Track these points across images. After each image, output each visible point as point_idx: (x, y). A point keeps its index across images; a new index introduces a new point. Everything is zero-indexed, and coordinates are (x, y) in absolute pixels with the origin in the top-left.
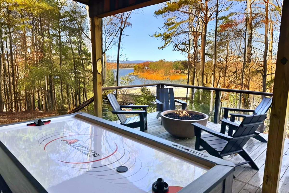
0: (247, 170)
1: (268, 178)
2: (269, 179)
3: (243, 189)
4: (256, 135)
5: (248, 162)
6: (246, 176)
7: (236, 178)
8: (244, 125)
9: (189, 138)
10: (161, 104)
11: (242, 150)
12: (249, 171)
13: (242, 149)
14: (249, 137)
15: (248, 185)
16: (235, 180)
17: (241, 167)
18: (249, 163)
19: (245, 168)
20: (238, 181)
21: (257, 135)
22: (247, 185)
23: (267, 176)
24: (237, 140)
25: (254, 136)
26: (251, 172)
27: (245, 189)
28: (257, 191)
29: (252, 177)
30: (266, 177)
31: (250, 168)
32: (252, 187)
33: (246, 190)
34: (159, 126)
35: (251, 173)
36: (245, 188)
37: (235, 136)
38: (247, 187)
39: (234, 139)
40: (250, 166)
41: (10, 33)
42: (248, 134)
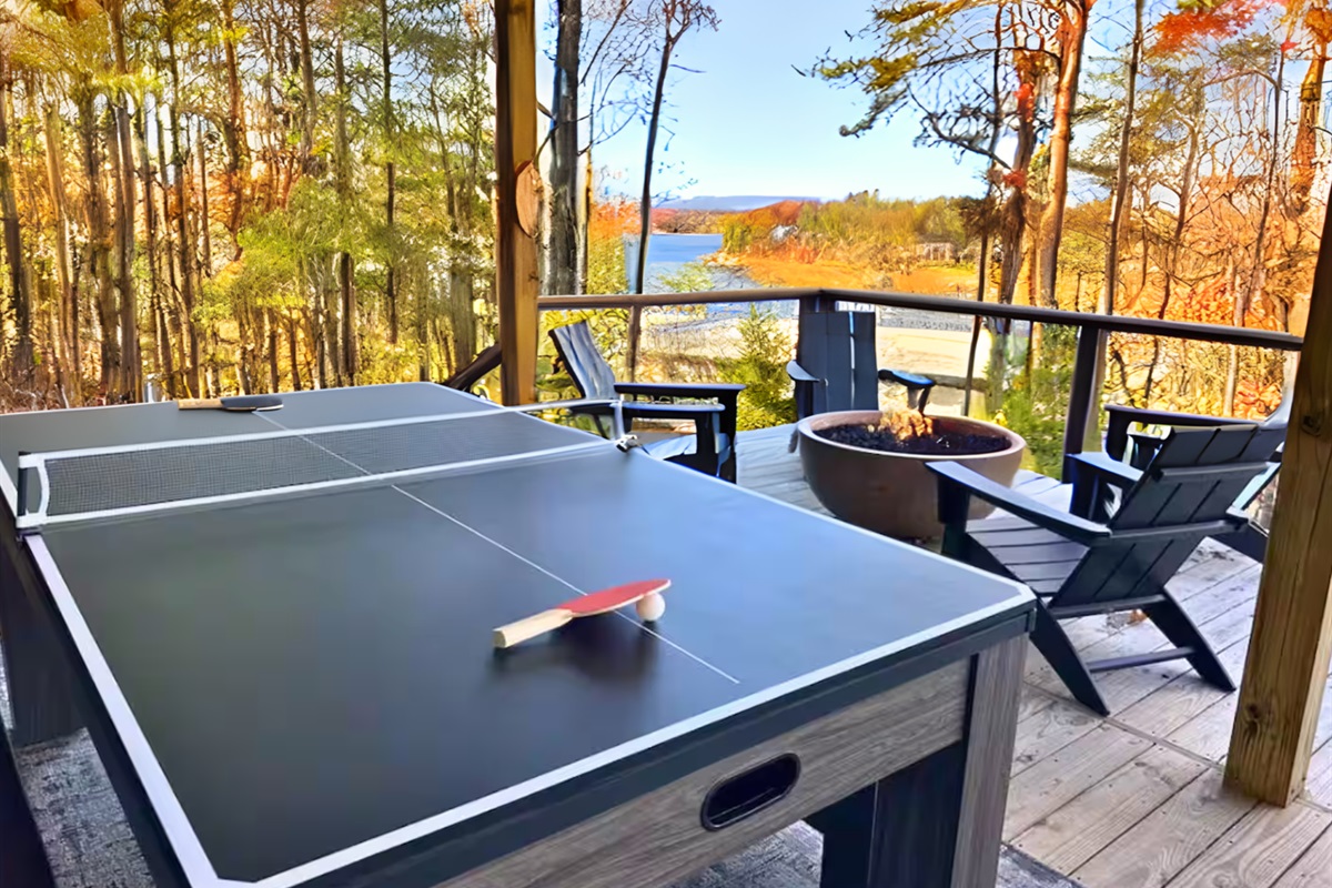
0: (1177, 686)
1: (1256, 720)
2: (1261, 722)
3: (1137, 764)
4: (1230, 528)
5: (1185, 650)
6: (1164, 710)
7: (1111, 716)
8: (1166, 473)
9: (925, 538)
10: (807, 381)
11: (1159, 598)
12: (1184, 693)
13: (1165, 594)
14: (1193, 533)
15: (1165, 749)
16: (1105, 726)
17: (1147, 671)
18: (1188, 657)
19: (1165, 680)
20: (1117, 729)
21: (1237, 528)
22: (1158, 746)
23: (1252, 709)
24: (1134, 545)
25: (1221, 528)
26: (1194, 696)
27: (1143, 764)
28: (1201, 777)
29: (1192, 719)
30: (1246, 713)
31: (1193, 680)
32: (1182, 760)
33: (1151, 768)
34: (794, 485)
35: (1191, 700)
36: (1145, 761)
37: (1120, 521)
38: (1157, 756)
39: (1112, 537)
40: (1194, 672)
41: (171, 62)
42: (1189, 521)
